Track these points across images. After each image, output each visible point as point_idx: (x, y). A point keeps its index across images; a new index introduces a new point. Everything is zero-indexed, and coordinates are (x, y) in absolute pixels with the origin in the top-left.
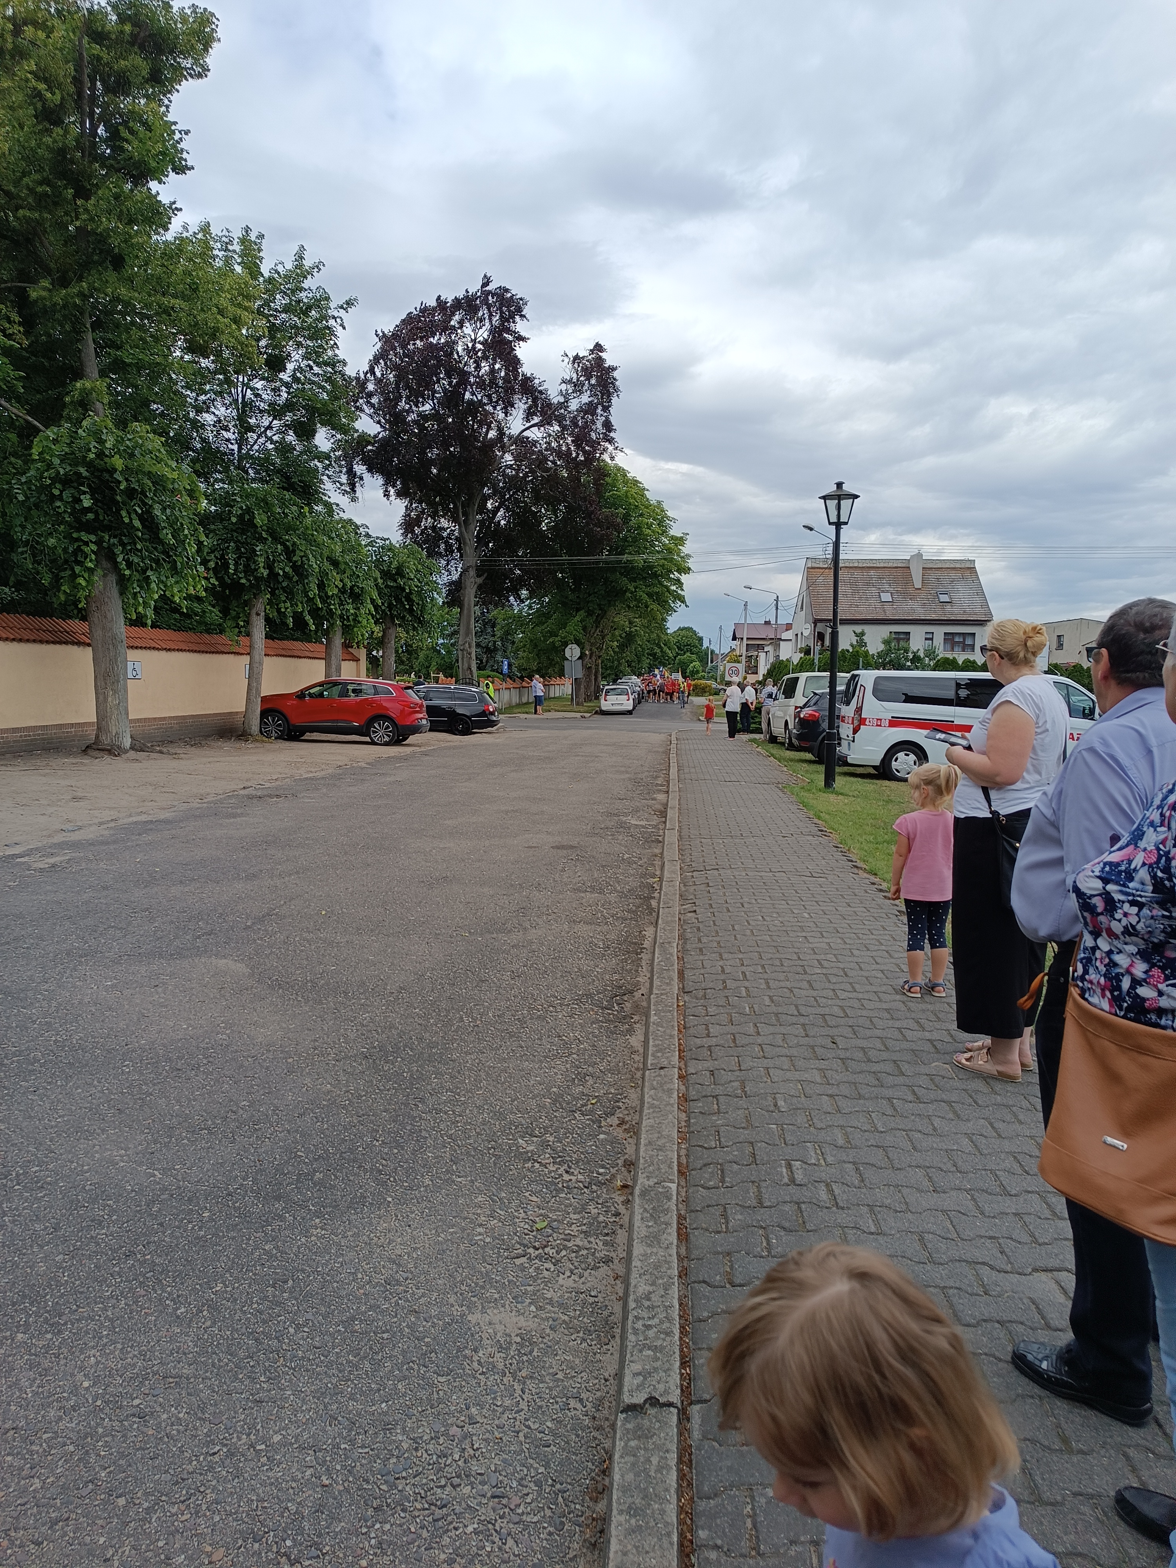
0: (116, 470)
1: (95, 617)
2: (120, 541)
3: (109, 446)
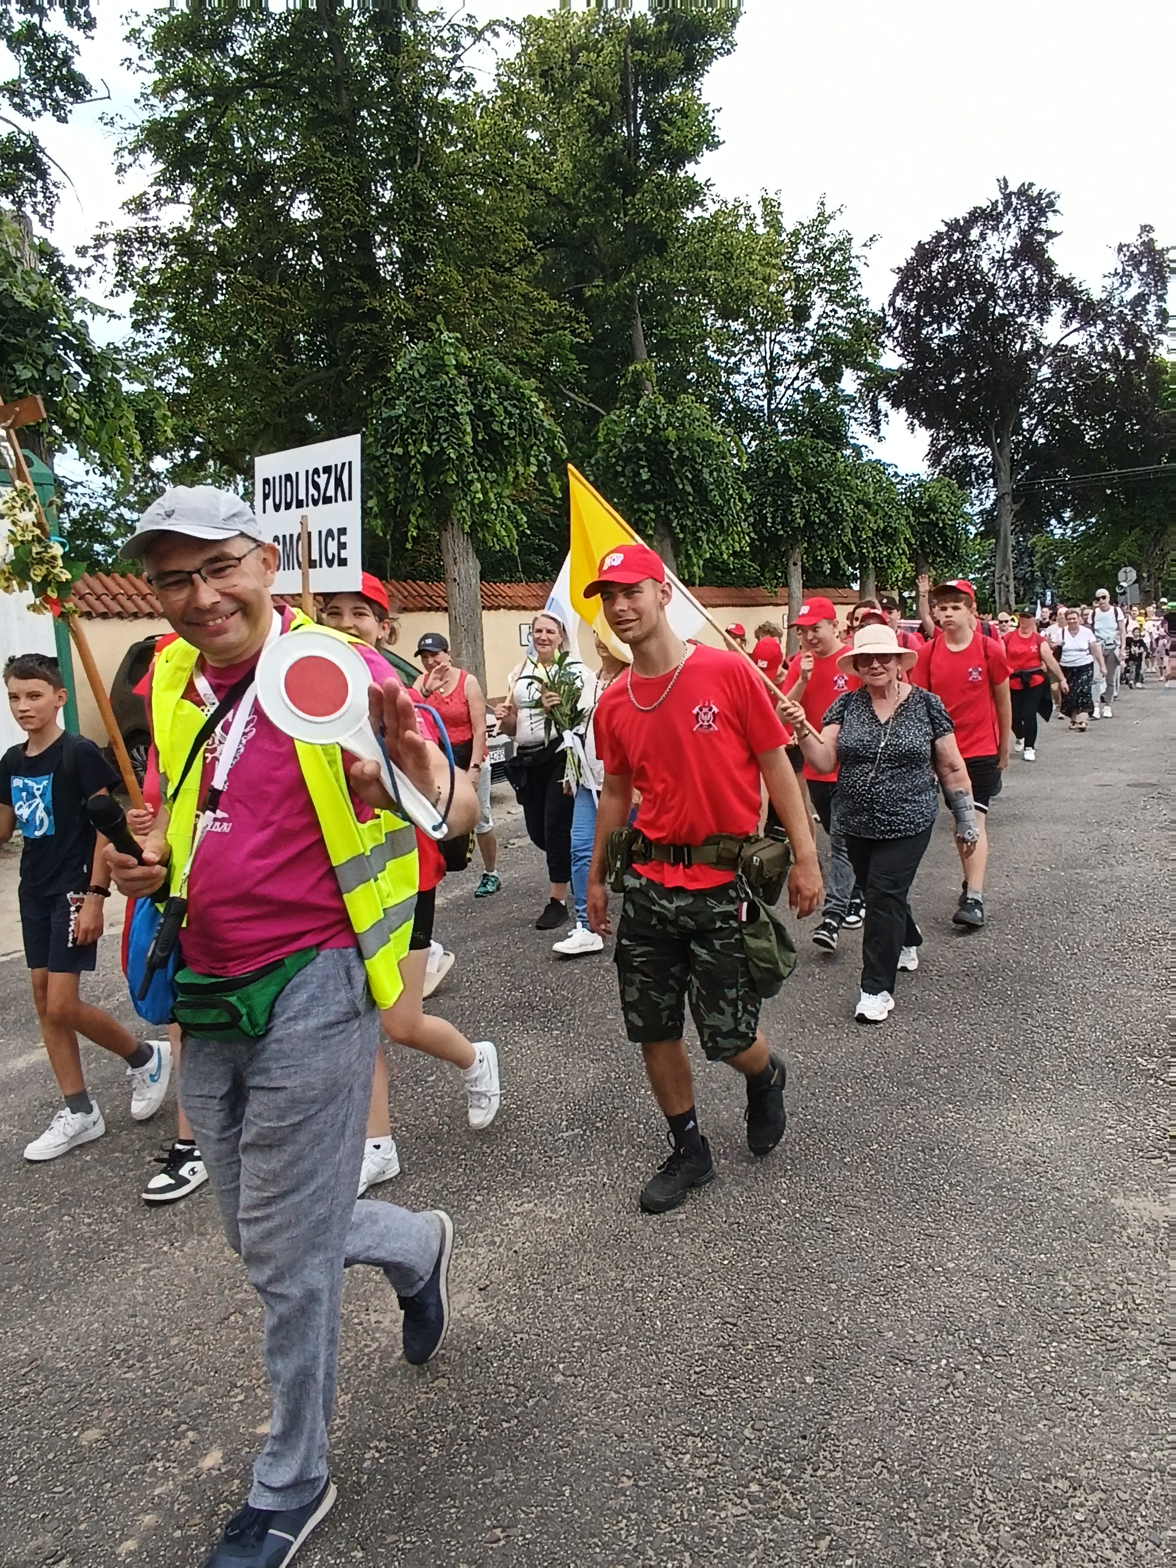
0: (669, 441)
2: (675, 507)
3: (663, 420)
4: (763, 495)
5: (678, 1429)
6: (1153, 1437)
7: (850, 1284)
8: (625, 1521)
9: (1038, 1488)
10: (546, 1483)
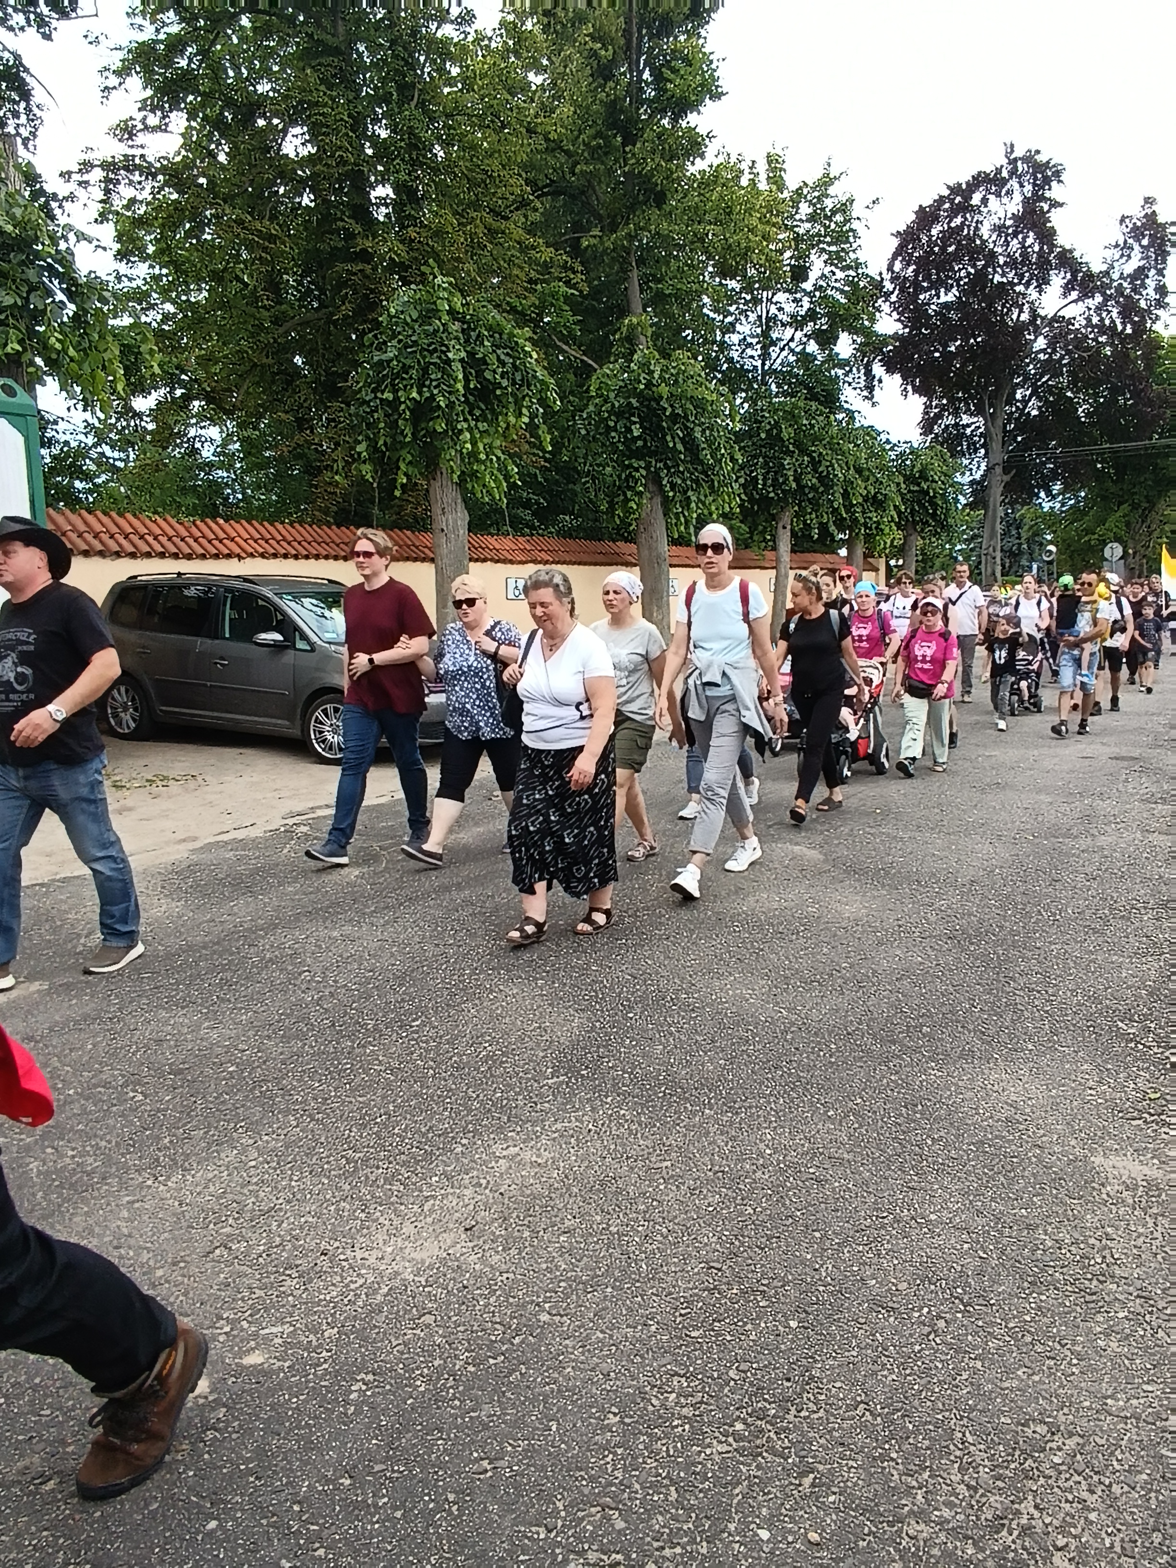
0: (661, 398)
1: (642, 538)
2: (665, 464)
3: (656, 376)
4: (755, 457)
5: (663, 1369)
6: (1129, 1386)
7: (834, 1233)
8: (611, 1456)
9: (1017, 1432)
10: (534, 1418)
